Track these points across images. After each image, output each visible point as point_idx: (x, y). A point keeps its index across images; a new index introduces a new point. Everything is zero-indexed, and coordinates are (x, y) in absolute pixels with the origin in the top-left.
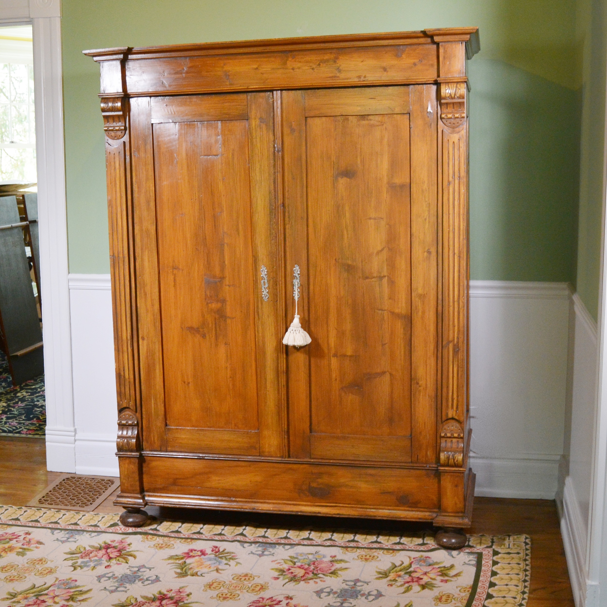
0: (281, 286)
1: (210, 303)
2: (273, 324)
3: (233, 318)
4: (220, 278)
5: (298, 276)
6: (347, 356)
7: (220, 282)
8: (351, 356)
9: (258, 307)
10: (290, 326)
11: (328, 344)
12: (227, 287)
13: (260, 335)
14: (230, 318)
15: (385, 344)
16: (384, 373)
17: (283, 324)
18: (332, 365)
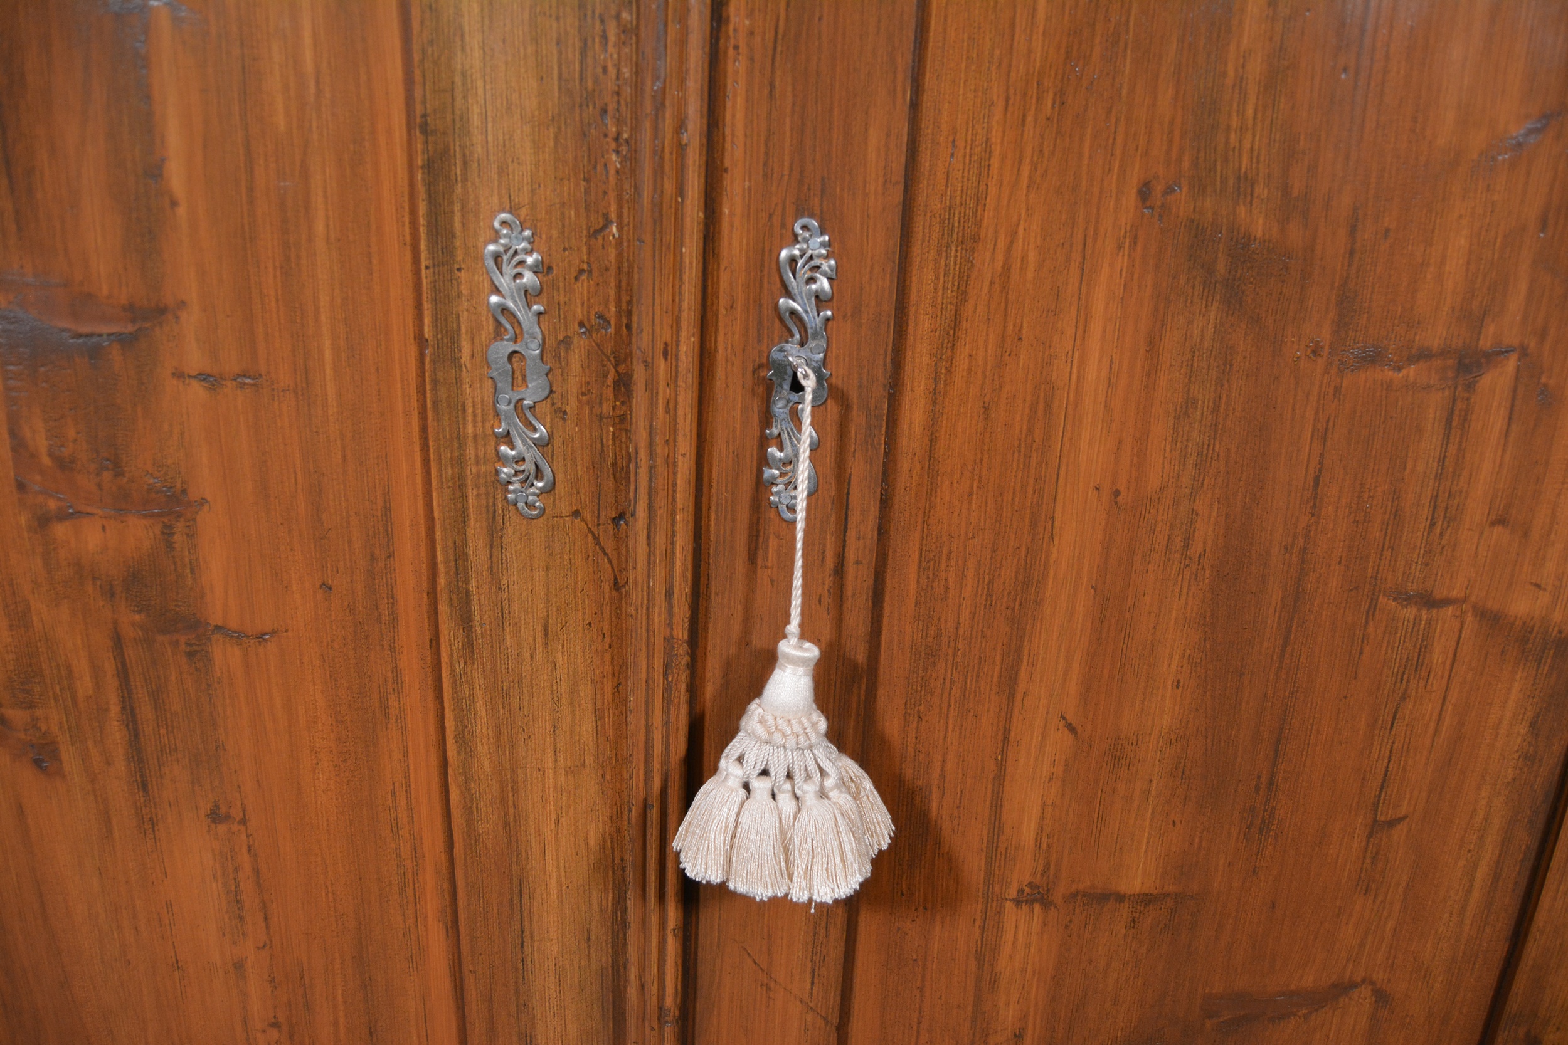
0: (663, 393)
1: (62, 516)
2: (586, 690)
3: (260, 637)
4: (132, 311)
5: (813, 319)
6: (1120, 898)
7: (126, 341)
8: (1147, 899)
9: (460, 556)
10: (730, 732)
11: (996, 824)
12: (197, 391)
13: (484, 764)
14: (237, 636)
15: (1392, 824)
16: (1341, 989)
17: (667, 700)
18: (1006, 950)
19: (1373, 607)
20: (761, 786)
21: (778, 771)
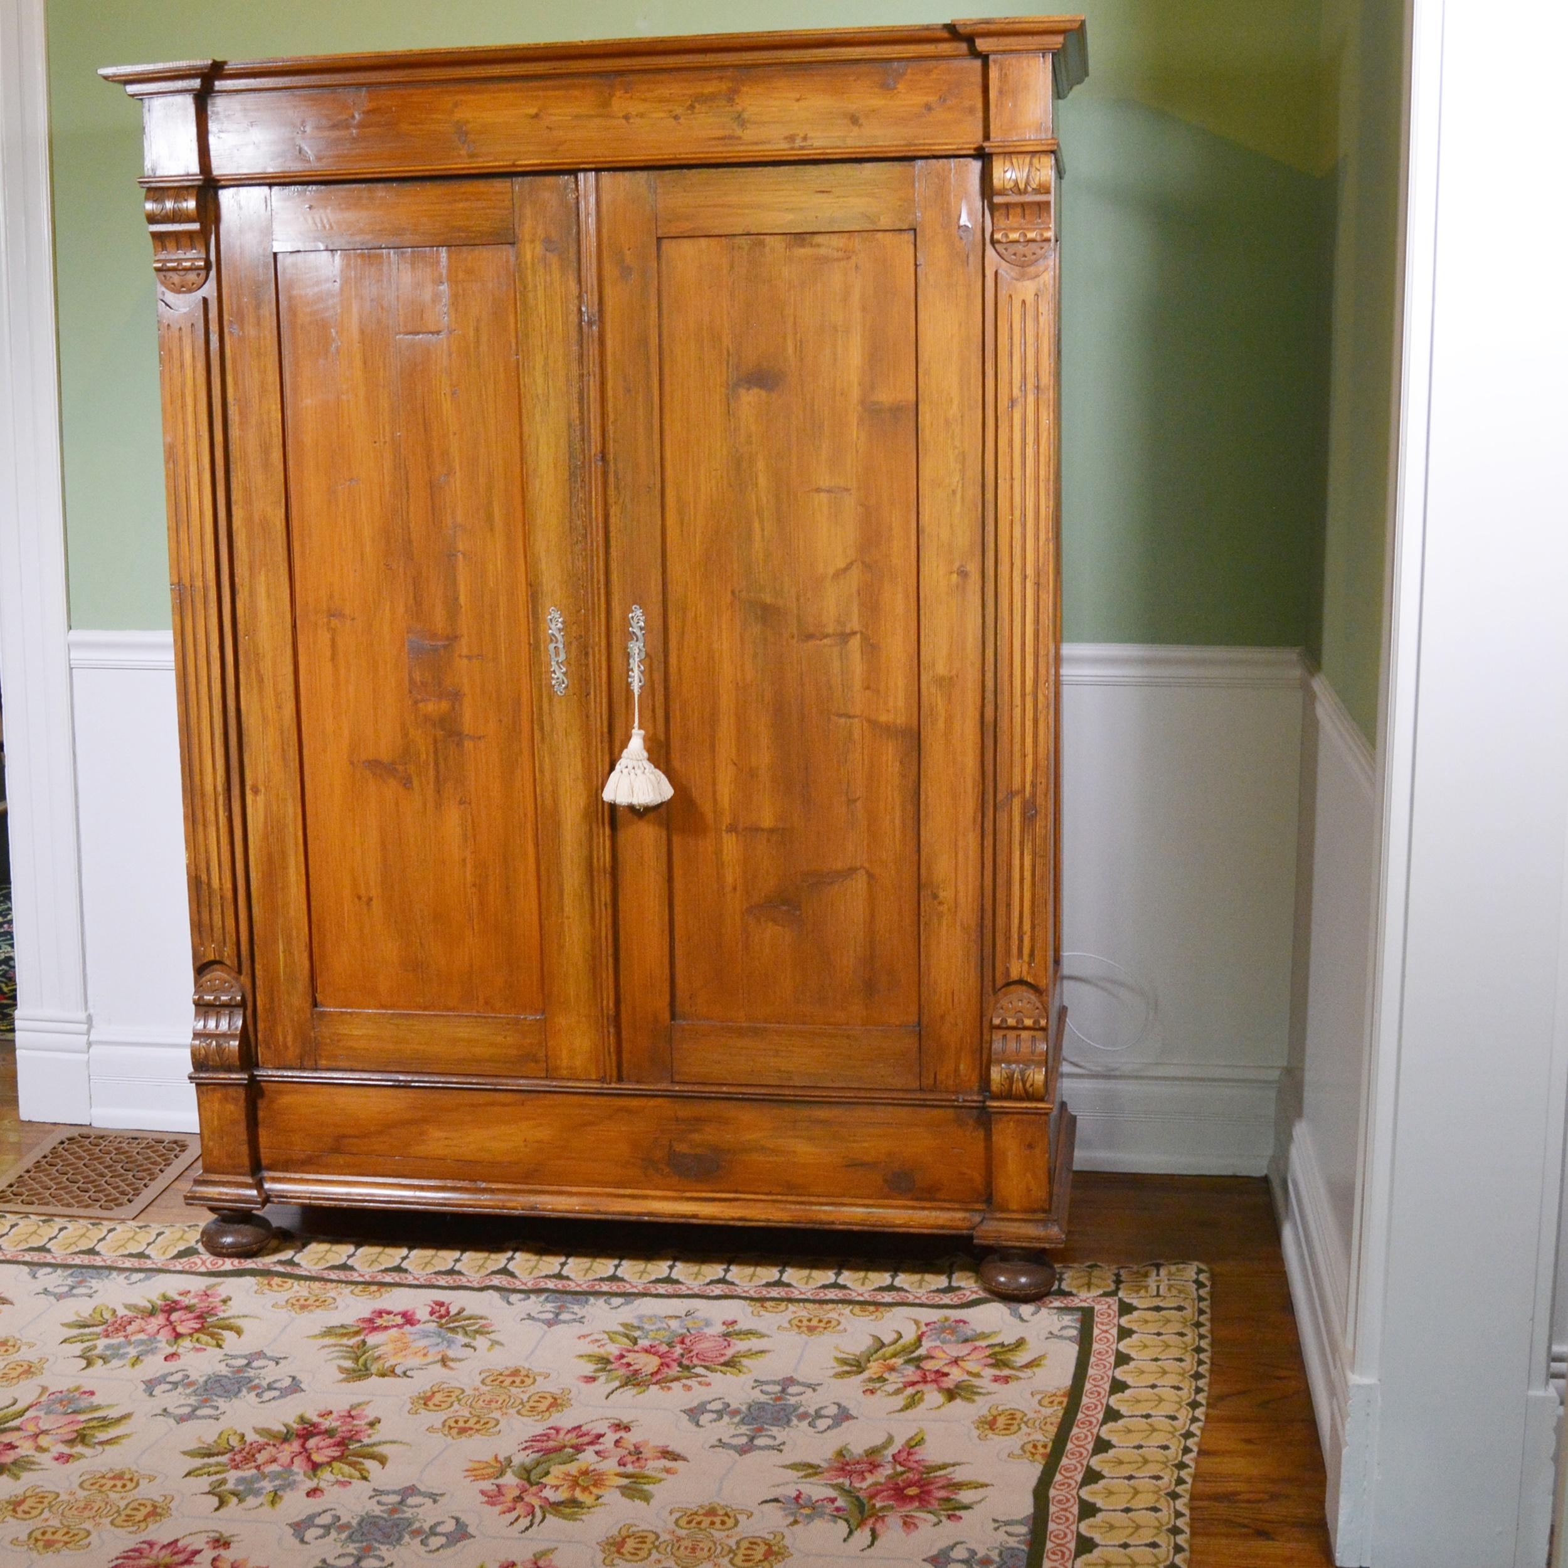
0: (597, 656)
1: (422, 700)
2: (579, 752)
3: (479, 738)
4: (447, 638)
5: (639, 633)
6: (763, 830)
7: (445, 647)
8: (772, 831)
9: (541, 708)
10: (620, 757)
11: (715, 801)
12: (465, 661)
13: (547, 779)
14: (472, 738)
15: (855, 801)
16: (852, 870)
17: (602, 751)
18: (725, 851)
19: (829, 719)
20: (625, 771)
21: (630, 767)
